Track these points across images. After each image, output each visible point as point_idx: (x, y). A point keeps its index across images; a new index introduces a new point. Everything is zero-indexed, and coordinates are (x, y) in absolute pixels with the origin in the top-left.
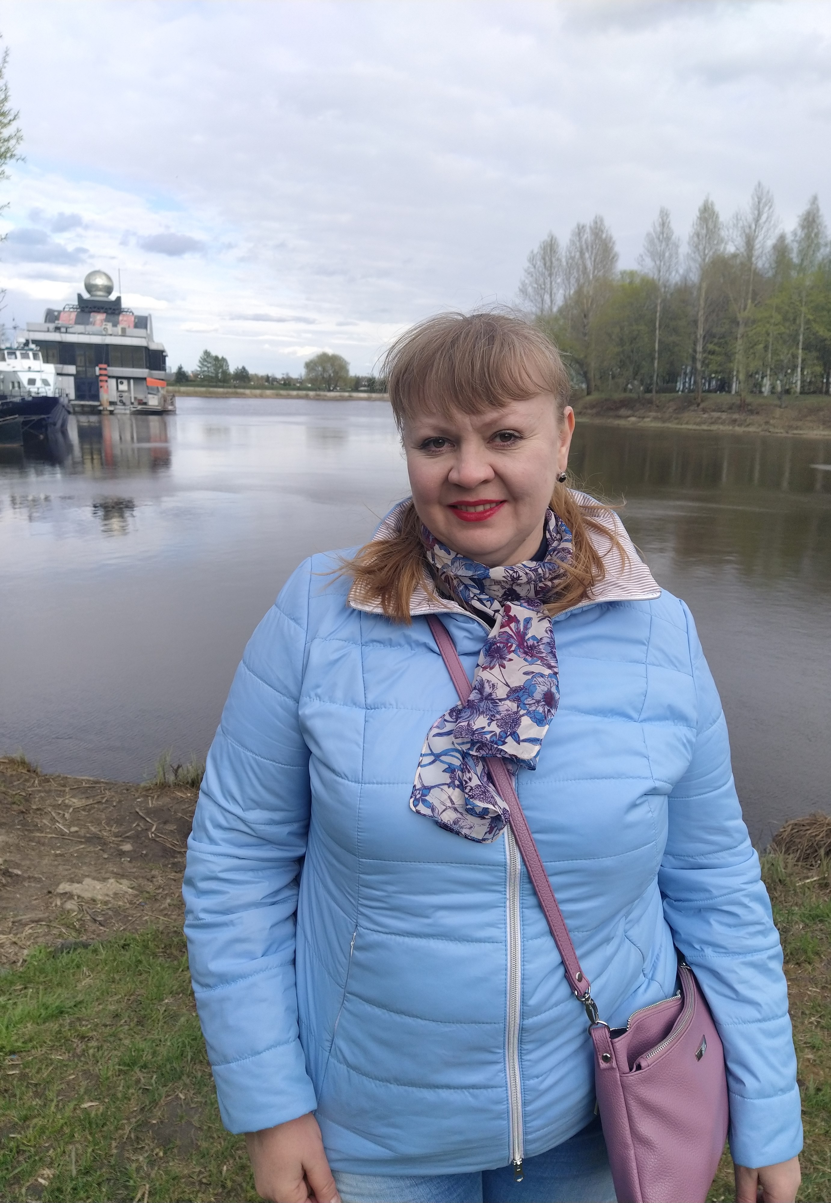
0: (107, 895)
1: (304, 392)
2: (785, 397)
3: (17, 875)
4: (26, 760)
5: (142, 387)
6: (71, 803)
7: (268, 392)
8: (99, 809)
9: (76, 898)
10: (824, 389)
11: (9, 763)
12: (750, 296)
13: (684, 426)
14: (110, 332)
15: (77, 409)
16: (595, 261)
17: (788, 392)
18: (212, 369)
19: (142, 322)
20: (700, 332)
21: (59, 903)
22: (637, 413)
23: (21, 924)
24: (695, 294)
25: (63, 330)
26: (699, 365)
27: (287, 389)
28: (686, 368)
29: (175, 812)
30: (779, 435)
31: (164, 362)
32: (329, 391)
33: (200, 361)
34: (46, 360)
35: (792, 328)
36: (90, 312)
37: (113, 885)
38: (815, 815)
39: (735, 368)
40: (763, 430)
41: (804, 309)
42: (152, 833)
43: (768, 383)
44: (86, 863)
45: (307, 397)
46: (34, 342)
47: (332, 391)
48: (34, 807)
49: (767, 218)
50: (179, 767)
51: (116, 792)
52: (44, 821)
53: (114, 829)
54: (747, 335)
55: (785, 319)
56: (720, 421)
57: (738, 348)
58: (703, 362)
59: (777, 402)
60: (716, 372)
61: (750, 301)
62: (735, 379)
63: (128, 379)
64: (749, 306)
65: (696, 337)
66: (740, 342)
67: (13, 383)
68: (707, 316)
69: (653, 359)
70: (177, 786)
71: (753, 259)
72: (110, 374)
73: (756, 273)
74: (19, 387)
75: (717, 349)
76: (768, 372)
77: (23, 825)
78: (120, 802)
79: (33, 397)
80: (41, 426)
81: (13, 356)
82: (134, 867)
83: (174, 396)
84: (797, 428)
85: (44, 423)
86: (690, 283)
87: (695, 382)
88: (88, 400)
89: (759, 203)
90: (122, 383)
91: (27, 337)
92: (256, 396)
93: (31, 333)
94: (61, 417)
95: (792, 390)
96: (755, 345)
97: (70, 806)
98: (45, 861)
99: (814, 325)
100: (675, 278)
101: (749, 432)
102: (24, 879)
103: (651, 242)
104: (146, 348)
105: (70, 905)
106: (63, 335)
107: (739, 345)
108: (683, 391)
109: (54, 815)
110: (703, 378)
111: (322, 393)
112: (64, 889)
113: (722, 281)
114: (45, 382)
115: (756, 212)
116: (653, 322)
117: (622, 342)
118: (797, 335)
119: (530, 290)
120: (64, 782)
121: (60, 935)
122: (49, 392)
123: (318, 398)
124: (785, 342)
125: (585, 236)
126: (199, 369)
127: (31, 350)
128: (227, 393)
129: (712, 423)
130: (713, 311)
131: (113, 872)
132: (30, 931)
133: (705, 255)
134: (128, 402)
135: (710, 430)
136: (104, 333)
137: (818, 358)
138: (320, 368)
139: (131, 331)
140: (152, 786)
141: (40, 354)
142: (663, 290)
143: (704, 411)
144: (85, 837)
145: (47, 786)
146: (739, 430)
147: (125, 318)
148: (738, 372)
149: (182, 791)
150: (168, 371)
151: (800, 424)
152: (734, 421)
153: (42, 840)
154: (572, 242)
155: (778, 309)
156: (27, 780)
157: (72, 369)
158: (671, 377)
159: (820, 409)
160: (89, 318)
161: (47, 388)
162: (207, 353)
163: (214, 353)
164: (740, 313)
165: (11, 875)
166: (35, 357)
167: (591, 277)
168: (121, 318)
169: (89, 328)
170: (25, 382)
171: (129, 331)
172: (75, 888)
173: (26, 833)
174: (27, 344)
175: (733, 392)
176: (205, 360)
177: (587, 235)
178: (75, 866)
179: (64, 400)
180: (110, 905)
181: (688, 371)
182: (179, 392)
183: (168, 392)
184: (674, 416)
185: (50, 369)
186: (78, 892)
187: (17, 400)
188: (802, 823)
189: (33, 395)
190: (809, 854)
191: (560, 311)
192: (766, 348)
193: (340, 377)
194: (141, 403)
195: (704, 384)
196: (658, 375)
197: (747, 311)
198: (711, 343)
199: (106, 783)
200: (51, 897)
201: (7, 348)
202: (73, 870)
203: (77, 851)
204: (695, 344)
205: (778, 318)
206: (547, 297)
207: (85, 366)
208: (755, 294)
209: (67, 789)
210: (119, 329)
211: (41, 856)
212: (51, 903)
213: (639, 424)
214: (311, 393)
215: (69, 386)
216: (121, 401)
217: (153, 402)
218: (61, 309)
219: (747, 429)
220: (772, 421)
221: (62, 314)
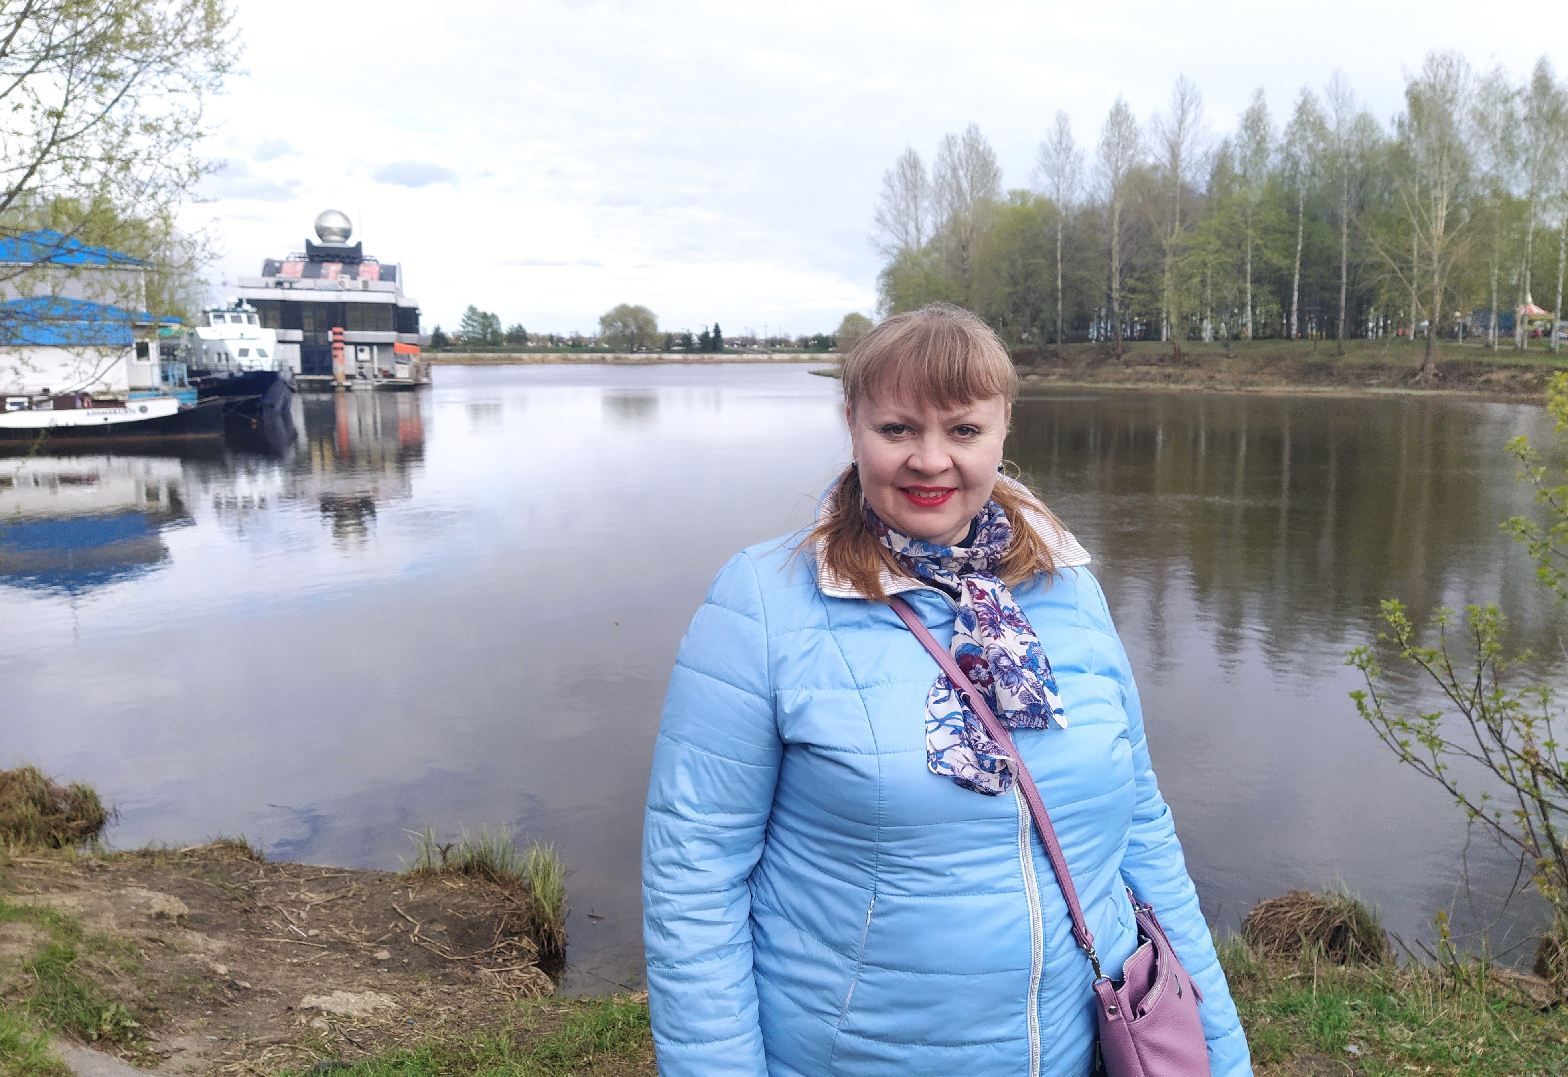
0: (365, 1010)
1: (600, 355)
2: (1233, 344)
3: (246, 988)
4: (249, 844)
5: (389, 355)
6: (307, 899)
7: (552, 356)
8: (344, 906)
9: (325, 1014)
10: (1285, 333)
11: (225, 848)
12: (1178, 217)
13: (1101, 385)
14: (347, 287)
15: (303, 386)
16: (972, 178)
17: (1236, 337)
18: (479, 330)
19: (388, 274)
20: (1116, 264)
21: (303, 1021)
22: (1039, 370)
23: (258, 1047)
24: (1105, 218)
25: (286, 285)
26: (1116, 306)
27: (576, 352)
28: (1100, 309)
29: (444, 908)
30: (1229, 393)
31: (417, 322)
32: (633, 352)
33: (464, 321)
34: (264, 324)
35: (1235, 256)
36: (322, 262)
37: (371, 999)
38: (1295, 892)
39: (1164, 309)
40: (1207, 388)
41: (1250, 232)
42: (415, 936)
43: (1210, 327)
44: (332, 974)
45: (603, 361)
46: (250, 301)
47: (636, 352)
48: (260, 905)
49: (1195, 119)
50: (447, 848)
51: (366, 883)
52: (274, 922)
53: (365, 931)
54: (1177, 267)
55: (1226, 245)
56: (1148, 377)
57: (1166, 283)
58: (1122, 303)
59: (1223, 351)
60: (1139, 315)
61: (1177, 224)
62: (1165, 323)
63: (370, 345)
64: (1176, 230)
65: (1111, 272)
66: (1168, 275)
67: (219, 354)
68: (1124, 244)
69: (1055, 300)
70: (447, 872)
71: (1179, 170)
72: (348, 340)
73: (1186, 190)
74: (227, 360)
75: (1139, 284)
76: (1209, 313)
77: (248, 927)
78: (371, 895)
79: (245, 373)
80: (252, 408)
81: (221, 320)
82: (395, 978)
83: (429, 365)
84: (1251, 384)
85: (258, 405)
86: (1098, 203)
87: (1112, 328)
88: (318, 374)
89: (1183, 100)
90: (362, 351)
91: (241, 296)
92: (536, 362)
93: (246, 290)
94: (282, 398)
95: (1242, 335)
96: (1190, 278)
97: (307, 903)
98: (280, 973)
99: (1265, 251)
100: (1079, 197)
101: (1189, 390)
102: (256, 993)
103: (1047, 154)
104: (395, 306)
105: (317, 1023)
106: (287, 292)
107: (1168, 280)
108: (1097, 340)
109: (286, 914)
110: (1122, 322)
111: (623, 356)
112: (309, 1003)
113: (1140, 200)
114: (262, 353)
115: (1179, 112)
116: (1053, 252)
117: (1013, 282)
118: (1244, 264)
119: (889, 219)
120: (298, 872)
121: (309, 1060)
122: (266, 365)
123: (617, 362)
124: (1227, 274)
125: (958, 149)
126: (462, 329)
127: (245, 311)
128: (499, 359)
129: (1138, 380)
130: (1131, 239)
131: (367, 985)
132: (270, 1055)
133: (1118, 169)
134: (369, 375)
135: (1135, 390)
136: (340, 288)
137: (1272, 293)
138: (620, 324)
139: (376, 284)
140: (413, 874)
141: (257, 317)
142: (1064, 213)
143: (1127, 364)
144: (327, 942)
145: (275, 877)
146: (1174, 388)
147: (367, 269)
148: (1168, 313)
149: (452, 880)
150: (422, 332)
151: (1255, 378)
152: (1168, 377)
153: (274, 946)
154: (942, 158)
155: (1218, 234)
156: (248, 870)
157: (297, 335)
158: (1081, 322)
159: (1280, 358)
160: (321, 268)
161: (263, 359)
162: (472, 309)
163: (481, 309)
164: (1166, 239)
165: (238, 989)
166: (250, 320)
167: (969, 198)
168: (361, 268)
169: (320, 282)
170: (234, 353)
171: (372, 285)
172: (324, 1002)
173: (252, 937)
174: (239, 304)
175: (1164, 339)
176: (469, 318)
177: (960, 148)
178: (317, 978)
179: (286, 376)
180: (369, 1024)
181: (1103, 314)
182: (436, 359)
183: (421, 360)
184: (1088, 371)
185: (270, 335)
186: (329, 1007)
187: (224, 376)
188: (1279, 903)
189: (245, 369)
190: (1290, 945)
191: (932, 242)
192: (1203, 282)
193: (647, 335)
194: (387, 375)
195: (1125, 330)
196: (1063, 321)
197: (1175, 236)
198: (1131, 277)
199: (352, 872)
200: (293, 1014)
201: (214, 310)
202: (317, 983)
203: (319, 960)
204: (1109, 280)
205: (1215, 244)
206: (911, 227)
207: (315, 331)
208: (1184, 215)
209: (302, 881)
210: (359, 283)
211: (273, 966)
212: (294, 1021)
213: (1043, 384)
214: (609, 356)
215: (293, 358)
216: (361, 374)
217: (403, 373)
218: (283, 258)
219: (1185, 387)
220: (1217, 376)
221: (285, 265)
